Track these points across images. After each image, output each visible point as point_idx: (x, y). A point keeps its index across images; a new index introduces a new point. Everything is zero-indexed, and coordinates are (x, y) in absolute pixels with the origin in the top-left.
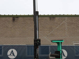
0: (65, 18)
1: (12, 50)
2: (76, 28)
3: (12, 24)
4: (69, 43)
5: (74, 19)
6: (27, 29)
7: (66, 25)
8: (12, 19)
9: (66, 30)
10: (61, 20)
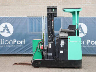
1: (6, 24)
4: (91, 13)
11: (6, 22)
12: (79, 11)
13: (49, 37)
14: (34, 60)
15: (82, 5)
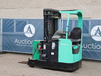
13: (45, 38)
14: (30, 59)
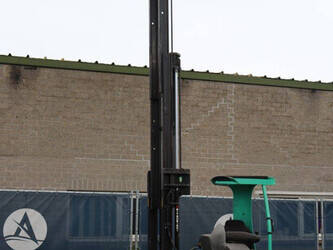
0: (229, 85)
1: (26, 214)
2: (268, 131)
3: (6, 96)
5: (262, 93)
6: (75, 123)
7: (229, 117)
8: (9, 75)
9: (230, 138)
10: (214, 93)
11: (26, 207)
12: (254, 186)
15: (219, 164)
